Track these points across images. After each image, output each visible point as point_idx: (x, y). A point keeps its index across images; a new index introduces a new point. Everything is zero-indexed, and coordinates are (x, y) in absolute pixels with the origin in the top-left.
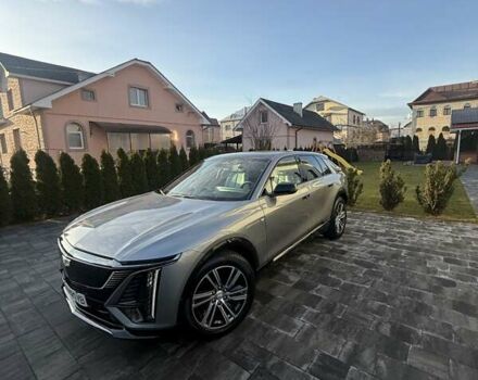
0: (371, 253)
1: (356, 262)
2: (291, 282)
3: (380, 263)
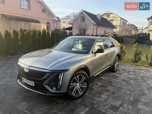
0: (128, 78)
1: (122, 80)
2: (99, 85)
3: (131, 81)
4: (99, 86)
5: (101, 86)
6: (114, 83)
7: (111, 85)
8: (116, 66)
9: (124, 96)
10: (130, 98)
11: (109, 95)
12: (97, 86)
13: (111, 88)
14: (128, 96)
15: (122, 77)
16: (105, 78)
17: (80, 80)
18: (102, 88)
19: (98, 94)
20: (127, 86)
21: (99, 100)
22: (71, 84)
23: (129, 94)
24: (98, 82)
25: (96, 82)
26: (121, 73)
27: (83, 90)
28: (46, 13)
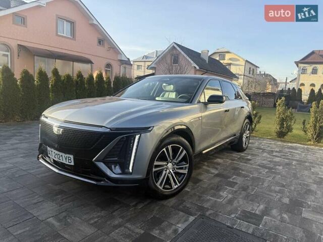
0: (270, 161)
1: (259, 165)
2: (212, 173)
3: (277, 167)
4: (213, 175)
5: (217, 175)
6: (243, 170)
7: (239, 175)
8: (244, 139)
9: (268, 195)
10: (281, 198)
11: (236, 192)
12: (208, 175)
13: (239, 180)
14: (277, 195)
15: (259, 160)
16: (224, 162)
17: (174, 157)
18: (219, 180)
19: (211, 189)
20: (270, 176)
21: (216, 201)
22: (156, 163)
23: (277, 190)
24: (209, 167)
25: (204, 167)
26: (255, 153)
27: (180, 179)
28: (104, 47)
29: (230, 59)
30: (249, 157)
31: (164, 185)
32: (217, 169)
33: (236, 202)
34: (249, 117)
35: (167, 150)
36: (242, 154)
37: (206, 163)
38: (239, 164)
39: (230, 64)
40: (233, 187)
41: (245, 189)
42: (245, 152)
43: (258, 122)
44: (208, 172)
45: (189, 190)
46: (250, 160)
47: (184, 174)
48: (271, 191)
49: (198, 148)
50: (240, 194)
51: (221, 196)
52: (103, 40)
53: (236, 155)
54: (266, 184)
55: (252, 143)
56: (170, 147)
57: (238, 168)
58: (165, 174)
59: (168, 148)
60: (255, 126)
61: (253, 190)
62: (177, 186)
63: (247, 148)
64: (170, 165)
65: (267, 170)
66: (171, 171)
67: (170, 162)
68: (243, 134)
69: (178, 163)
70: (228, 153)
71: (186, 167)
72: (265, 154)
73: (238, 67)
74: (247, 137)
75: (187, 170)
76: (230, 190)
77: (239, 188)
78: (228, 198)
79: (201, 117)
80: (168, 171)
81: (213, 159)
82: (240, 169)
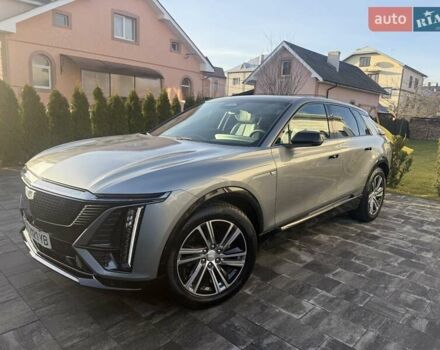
0: (412, 242)
1: (391, 249)
2: (301, 262)
3: (424, 254)
4: (301, 265)
5: (309, 266)
6: (358, 258)
7: (348, 266)
8: (372, 202)
9: (390, 310)
10: (414, 318)
11: (331, 300)
12: (293, 264)
13: (344, 277)
14: (407, 312)
15: (393, 239)
16: (331, 240)
17: (218, 239)
18: (309, 275)
19: (290, 293)
20: (406, 272)
21: (289, 318)
22: (184, 251)
23: (410, 302)
24: (300, 250)
25: (293, 250)
26: (390, 225)
27: (230, 276)
28: (180, 53)
29: (378, 65)
30: (377, 233)
31: (200, 286)
32: (312, 253)
33: (325, 321)
34: (382, 164)
35: (205, 229)
36: (367, 227)
37: (297, 243)
38: (354, 246)
39: (377, 73)
40: (328, 291)
41: (349, 295)
42: (374, 223)
43: (407, 170)
44: (295, 258)
45: (249, 293)
46: (376, 238)
47: (238, 268)
48: (397, 302)
49: (270, 223)
50: (338, 305)
51: (302, 308)
52: (179, 43)
53: (355, 228)
54: (392, 288)
55: (391, 206)
56: (209, 224)
57: (351, 253)
58: (202, 268)
59: (206, 226)
60: (401, 176)
61: (365, 297)
62: (224, 288)
63: (377, 216)
64: (212, 253)
65: (403, 259)
66: (213, 262)
67: (212, 249)
68: (369, 193)
69: (227, 250)
70: (342, 224)
71: (241, 257)
72: (408, 228)
73: (389, 76)
74: (377, 198)
75: (244, 261)
76: (323, 296)
77: (341, 294)
78: (314, 313)
79: (276, 170)
80: (208, 262)
81: (311, 234)
82: (355, 255)
